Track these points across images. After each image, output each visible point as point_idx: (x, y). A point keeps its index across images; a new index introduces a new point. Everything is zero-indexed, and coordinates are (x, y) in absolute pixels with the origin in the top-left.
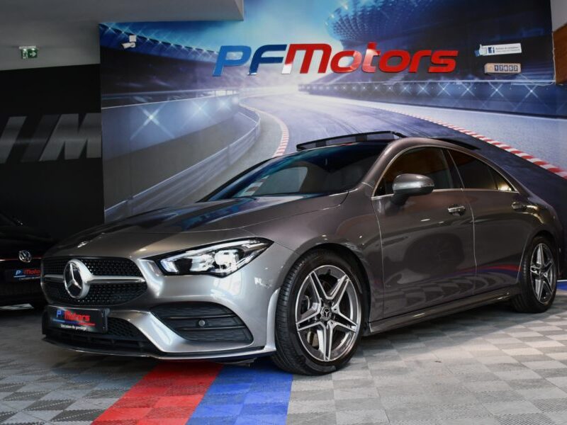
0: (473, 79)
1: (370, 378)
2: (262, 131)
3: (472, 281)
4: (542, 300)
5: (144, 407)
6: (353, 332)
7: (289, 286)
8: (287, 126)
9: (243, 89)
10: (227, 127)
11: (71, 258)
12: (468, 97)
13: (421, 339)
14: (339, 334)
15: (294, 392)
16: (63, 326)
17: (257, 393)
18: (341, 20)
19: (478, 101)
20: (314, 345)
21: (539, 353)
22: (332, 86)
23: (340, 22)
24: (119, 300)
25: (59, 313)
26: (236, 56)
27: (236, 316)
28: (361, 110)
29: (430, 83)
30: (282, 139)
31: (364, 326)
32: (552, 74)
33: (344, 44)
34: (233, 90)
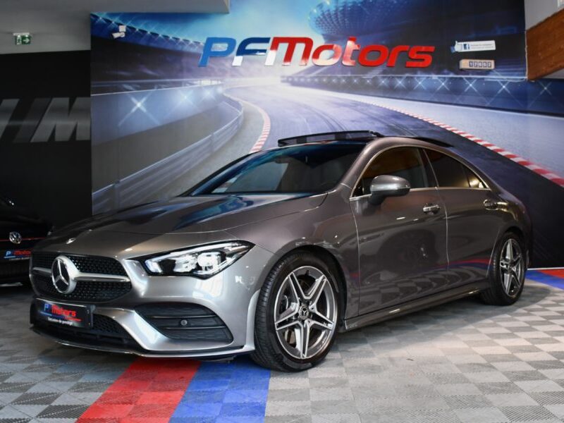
0: (448, 74)
1: (344, 376)
2: (245, 121)
3: (444, 275)
4: (510, 293)
5: (126, 403)
6: (329, 330)
7: (269, 287)
8: (270, 116)
9: (228, 79)
10: (211, 116)
11: (59, 255)
12: (443, 91)
13: (394, 332)
14: (315, 332)
15: (271, 391)
16: (50, 319)
17: (235, 391)
18: (323, 14)
19: (453, 95)
20: (291, 342)
21: (507, 352)
22: (313, 78)
23: (321, 17)
24: (104, 297)
25: (46, 307)
26: (222, 47)
27: (217, 316)
28: (341, 102)
29: (407, 77)
30: (264, 126)
31: (340, 323)
32: (524, 71)
33: (325, 38)
34: (218, 80)
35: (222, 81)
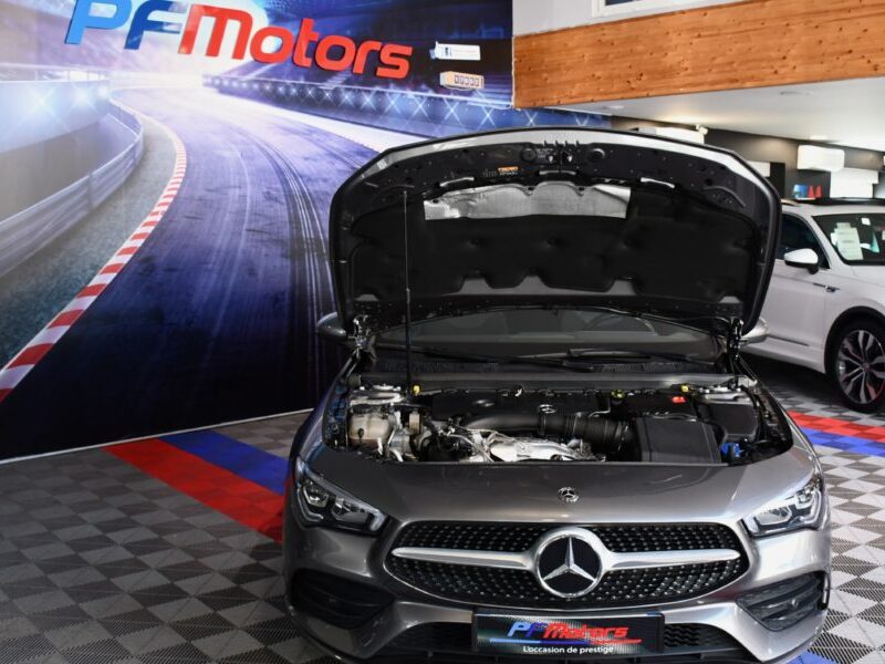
0: (425, 91)
2: (146, 151)
8: (185, 145)
9: (117, 73)
12: (421, 118)
22: (251, 82)
26: (106, 10)
28: (290, 125)
29: (378, 92)
30: (176, 166)
32: (510, 94)
33: (269, 16)
34: (99, 73)
35: (106, 74)
